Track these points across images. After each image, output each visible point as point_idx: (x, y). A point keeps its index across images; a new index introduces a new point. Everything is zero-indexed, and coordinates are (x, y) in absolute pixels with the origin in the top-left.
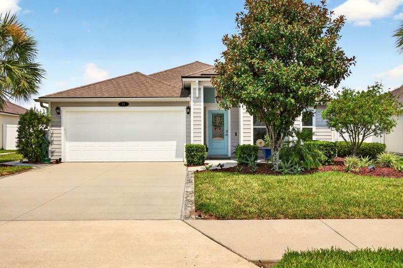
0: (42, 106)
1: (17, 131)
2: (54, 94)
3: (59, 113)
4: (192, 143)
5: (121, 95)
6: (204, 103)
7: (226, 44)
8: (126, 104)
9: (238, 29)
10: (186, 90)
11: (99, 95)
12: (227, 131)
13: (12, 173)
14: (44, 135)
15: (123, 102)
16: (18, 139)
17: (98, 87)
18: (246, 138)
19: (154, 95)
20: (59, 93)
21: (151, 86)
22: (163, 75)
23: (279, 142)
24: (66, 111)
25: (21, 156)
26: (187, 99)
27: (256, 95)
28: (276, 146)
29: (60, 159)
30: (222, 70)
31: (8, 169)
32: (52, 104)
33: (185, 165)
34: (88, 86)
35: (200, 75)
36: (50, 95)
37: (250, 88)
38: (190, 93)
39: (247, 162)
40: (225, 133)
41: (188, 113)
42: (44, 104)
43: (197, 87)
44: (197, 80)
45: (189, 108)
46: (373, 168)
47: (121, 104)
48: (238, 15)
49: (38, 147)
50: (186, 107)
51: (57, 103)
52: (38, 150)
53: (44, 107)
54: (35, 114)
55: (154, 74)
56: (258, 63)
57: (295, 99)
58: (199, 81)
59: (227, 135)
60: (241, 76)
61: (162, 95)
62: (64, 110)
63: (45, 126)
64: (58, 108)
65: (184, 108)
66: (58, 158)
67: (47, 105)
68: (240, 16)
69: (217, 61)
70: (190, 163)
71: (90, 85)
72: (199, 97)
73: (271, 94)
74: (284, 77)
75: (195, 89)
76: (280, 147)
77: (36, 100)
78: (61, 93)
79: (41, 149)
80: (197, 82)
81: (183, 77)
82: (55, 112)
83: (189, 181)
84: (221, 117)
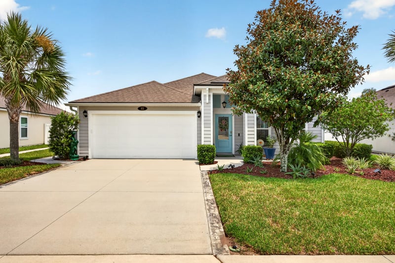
0: (71, 109)
1: (49, 131)
2: (82, 99)
3: (86, 116)
4: (203, 143)
5: (140, 101)
6: (213, 107)
7: (237, 54)
8: (145, 108)
9: (247, 41)
10: (198, 97)
11: (122, 101)
12: (231, 132)
13: (40, 172)
14: (73, 136)
15: (142, 107)
16: (50, 139)
17: (120, 93)
18: (250, 139)
19: (169, 100)
20: (86, 99)
21: (167, 93)
22: (175, 84)
23: (288, 146)
24: (93, 114)
25: (52, 153)
26: (198, 104)
27: (273, 102)
28: (285, 150)
29: (87, 157)
30: (234, 77)
31: (38, 168)
32: (80, 108)
33: (197, 163)
34: (112, 92)
35: (210, 84)
36: (79, 100)
37: (266, 95)
38: (200, 99)
39: (253, 162)
40: (230, 134)
41: (199, 117)
42: (73, 108)
43: (207, 93)
44: (207, 88)
45: (199, 112)
46: (379, 172)
47: (140, 109)
48: (249, 26)
49: (67, 146)
50: (197, 112)
51: (85, 107)
52: (67, 149)
53: (73, 110)
54: (66, 117)
55: (168, 83)
56: (274, 70)
57: (312, 106)
58: (209, 89)
59: (231, 135)
60: (256, 84)
61: (176, 101)
62: (90, 113)
63: (74, 127)
64: (85, 112)
65: (195, 113)
66: (85, 155)
67: (76, 109)
68: (252, 27)
69: (228, 70)
70: (202, 162)
71: (114, 92)
72: (209, 103)
73: (287, 100)
74: (302, 84)
75: (205, 96)
76: (288, 150)
77: (66, 105)
78: (88, 98)
79: (70, 148)
80: (207, 89)
81: (195, 85)
82: (82, 115)
83: (205, 185)
84: (226, 120)
